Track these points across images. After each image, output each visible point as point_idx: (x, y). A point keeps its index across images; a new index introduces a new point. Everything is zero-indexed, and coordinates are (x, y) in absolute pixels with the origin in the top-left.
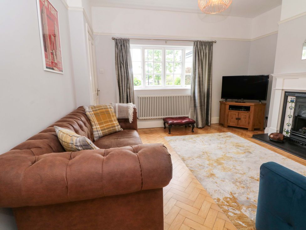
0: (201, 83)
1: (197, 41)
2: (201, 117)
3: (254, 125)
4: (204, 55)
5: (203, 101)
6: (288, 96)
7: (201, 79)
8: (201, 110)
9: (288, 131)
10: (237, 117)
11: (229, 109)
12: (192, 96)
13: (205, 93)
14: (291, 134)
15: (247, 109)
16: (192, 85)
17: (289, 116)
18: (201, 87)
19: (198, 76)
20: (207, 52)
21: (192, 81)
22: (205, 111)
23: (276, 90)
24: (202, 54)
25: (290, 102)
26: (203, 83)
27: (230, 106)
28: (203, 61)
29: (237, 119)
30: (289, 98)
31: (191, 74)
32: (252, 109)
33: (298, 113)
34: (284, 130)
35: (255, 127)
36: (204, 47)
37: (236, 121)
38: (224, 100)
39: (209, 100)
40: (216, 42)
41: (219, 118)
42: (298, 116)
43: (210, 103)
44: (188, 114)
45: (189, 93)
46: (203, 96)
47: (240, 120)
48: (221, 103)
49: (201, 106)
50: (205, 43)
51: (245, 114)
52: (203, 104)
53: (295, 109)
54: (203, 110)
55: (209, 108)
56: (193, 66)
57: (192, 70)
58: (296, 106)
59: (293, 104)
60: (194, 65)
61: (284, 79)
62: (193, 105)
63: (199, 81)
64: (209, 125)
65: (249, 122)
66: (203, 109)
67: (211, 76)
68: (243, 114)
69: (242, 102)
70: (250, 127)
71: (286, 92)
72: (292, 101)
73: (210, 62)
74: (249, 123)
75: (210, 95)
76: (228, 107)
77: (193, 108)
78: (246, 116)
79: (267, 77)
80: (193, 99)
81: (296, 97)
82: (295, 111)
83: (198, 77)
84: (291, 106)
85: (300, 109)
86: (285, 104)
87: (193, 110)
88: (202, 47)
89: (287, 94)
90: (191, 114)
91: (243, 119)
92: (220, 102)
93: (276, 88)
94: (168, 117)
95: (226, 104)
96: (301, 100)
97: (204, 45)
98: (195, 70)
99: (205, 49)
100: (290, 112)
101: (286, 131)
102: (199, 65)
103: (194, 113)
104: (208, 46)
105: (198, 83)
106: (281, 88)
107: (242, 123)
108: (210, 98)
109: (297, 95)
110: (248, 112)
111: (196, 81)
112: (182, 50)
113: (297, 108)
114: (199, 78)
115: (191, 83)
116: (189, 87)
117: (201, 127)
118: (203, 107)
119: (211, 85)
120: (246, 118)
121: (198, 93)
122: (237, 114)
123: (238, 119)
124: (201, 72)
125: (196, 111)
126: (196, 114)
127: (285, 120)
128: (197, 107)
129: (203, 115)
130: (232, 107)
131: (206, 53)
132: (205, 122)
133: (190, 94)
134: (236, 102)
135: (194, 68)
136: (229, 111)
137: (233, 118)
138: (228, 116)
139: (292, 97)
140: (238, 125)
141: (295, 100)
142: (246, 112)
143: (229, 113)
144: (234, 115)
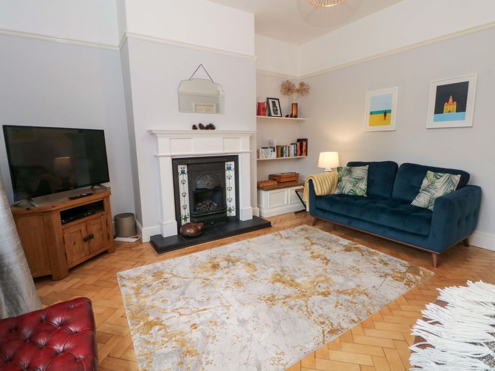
6: (177, 165)
9: (186, 216)
10: (85, 235)
11: (63, 223)
14: (191, 218)
17: (183, 195)
23: (160, 158)
25: (181, 174)
27: (62, 213)
29: (85, 240)
30: (180, 168)
33: (196, 186)
37: (85, 245)
47: (92, 240)
51: (99, 221)
58: (189, 178)
59: (186, 177)
61: (170, 139)
65: (108, 235)
69: (87, 195)
70: (112, 245)
71: (173, 159)
72: (183, 172)
74: (109, 238)
78: (100, 223)
81: (188, 165)
84: (183, 178)
85: (196, 180)
89: (176, 162)
91: (97, 235)
93: (160, 154)
95: (51, 211)
100: (184, 188)
101: (183, 218)
106: (170, 154)
107: (98, 242)
110: (102, 215)
113: (194, 179)
120: (101, 229)
123: (88, 238)
130: (68, 216)
136: (63, 230)
137: (76, 242)
138: (64, 242)
139: (182, 166)
140: (91, 254)
141: (186, 170)
142: (99, 214)
143: (64, 233)
144: (76, 233)
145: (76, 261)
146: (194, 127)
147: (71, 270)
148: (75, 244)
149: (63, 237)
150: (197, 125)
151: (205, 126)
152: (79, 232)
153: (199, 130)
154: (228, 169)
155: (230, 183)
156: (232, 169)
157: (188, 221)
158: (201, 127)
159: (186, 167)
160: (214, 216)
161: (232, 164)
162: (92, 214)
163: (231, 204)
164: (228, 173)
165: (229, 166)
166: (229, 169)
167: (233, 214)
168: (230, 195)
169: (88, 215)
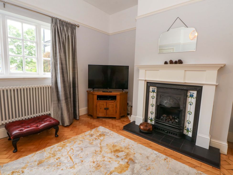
0: (64, 71)
1: (56, 19)
2: (67, 113)
3: (120, 114)
4: (65, 38)
5: (68, 92)
6: (150, 86)
7: (64, 66)
8: (66, 104)
9: (152, 119)
10: (105, 107)
11: (97, 99)
12: (54, 86)
13: (70, 83)
14: (155, 122)
15: (114, 98)
16: (52, 73)
17: (152, 105)
18: (65, 75)
19: (60, 61)
20: (70, 34)
21: (52, 67)
22: (72, 103)
23: (139, 81)
24: (64, 36)
25: (151, 92)
26: (67, 71)
27: (98, 96)
28: (66, 44)
29: (105, 109)
30: (151, 89)
31: (50, 59)
32: (118, 98)
33: (160, 102)
34: (149, 118)
35: (121, 115)
36: (65, 28)
37: (105, 111)
38: (91, 89)
39: (76, 91)
40: (78, 27)
41: (87, 108)
42: (160, 104)
43: (77, 94)
44: (49, 111)
45: (49, 83)
46: (68, 86)
47: (108, 110)
48: (88, 93)
49: (66, 99)
50: (67, 23)
51: (112, 104)
52: (69, 96)
53: (157, 99)
54: (69, 104)
55: (76, 100)
56: (52, 49)
57: (51, 55)
58: (157, 95)
59: (155, 94)
60: (54, 48)
61: (146, 70)
62: (55, 98)
63: (62, 69)
64: (78, 119)
65: (116, 111)
66: (69, 102)
67: (76, 63)
68: (110, 104)
69: (109, 92)
70: (117, 116)
71: (147, 83)
72: (153, 91)
73: (74, 48)
74: (116, 113)
75: (77, 85)
76: (95, 97)
77: (56, 102)
78: (113, 105)
79: (127, 67)
80: (55, 90)
81: (157, 87)
82: (157, 101)
83: (60, 64)
84: (152, 95)
85: (161, 98)
86: (148, 94)
87: (57, 105)
88: (63, 28)
89: (149, 84)
90: (53, 110)
91: (110, 109)
92: (87, 91)
93: (140, 79)
94: (16, 119)
95: (94, 94)
96: (161, 90)
97: (66, 26)
98: (56, 53)
99: (67, 31)
100: (153, 101)
101: (150, 119)
102: (60, 49)
103: (58, 108)
104: (70, 29)
105: (61, 71)
106: (144, 79)
107: (111, 112)
108: (77, 88)
109: (158, 85)
110: (115, 102)
111: (57, 68)
112: (36, 26)
113: (159, 97)
114: (62, 64)
115: (51, 71)
116: (49, 75)
117: (69, 125)
118: (69, 99)
119: (76, 74)
120: (113, 107)
121: (62, 83)
122: (105, 104)
123: (107, 109)
124: (63, 57)
125: (61, 105)
126: (60, 109)
127: (149, 109)
128: (61, 101)
129: (70, 109)
130: (100, 97)
131: (68, 36)
132: (72, 116)
133: (51, 85)
134: (103, 92)
135: (54, 51)
136: (97, 102)
137: (102, 108)
138: (97, 106)
139: (154, 88)
140: (106, 115)
141: (156, 90)
142: (113, 101)
143: (97, 103)
144: (102, 105)
145: (100, 115)
146: (166, 63)
147: (98, 118)
148: (101, 108)
149: (97, 105)
150: (168, 61)
151: (174, 61)
152: (103, 105)
153: (169, 65)
154: (190, 96)
155: (191, 108)
156: (194, 97)
157: (153, 123)
158: (171, 62)
159: (156, 88)
160: (171, 128)
161: (195, 93)
162: (111, 100)
163: (189, 126)
164: (189, 100)
165: (192, 94)
166: (192, 96)
167: (190, 134)
168: (190, 118)
169: (109, 100)
